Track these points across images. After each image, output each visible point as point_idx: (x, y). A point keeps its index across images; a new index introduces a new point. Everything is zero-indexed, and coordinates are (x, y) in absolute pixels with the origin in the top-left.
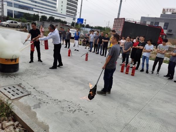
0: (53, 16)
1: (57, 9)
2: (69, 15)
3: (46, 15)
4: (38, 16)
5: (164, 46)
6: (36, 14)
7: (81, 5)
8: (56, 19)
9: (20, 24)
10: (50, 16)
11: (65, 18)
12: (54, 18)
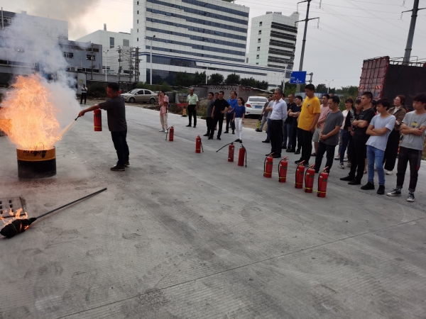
0: (237, 74)
1: (247, 56)
2: (275, 66)
3: (220, 73)
4: (203, 75)
5: (418, 116)
6: (199, 73)
7: (304, 41)
8: (242, 79)
9: (156, 94)
10: (231, 73)
11: (265, 75)
12: (238, 77)
